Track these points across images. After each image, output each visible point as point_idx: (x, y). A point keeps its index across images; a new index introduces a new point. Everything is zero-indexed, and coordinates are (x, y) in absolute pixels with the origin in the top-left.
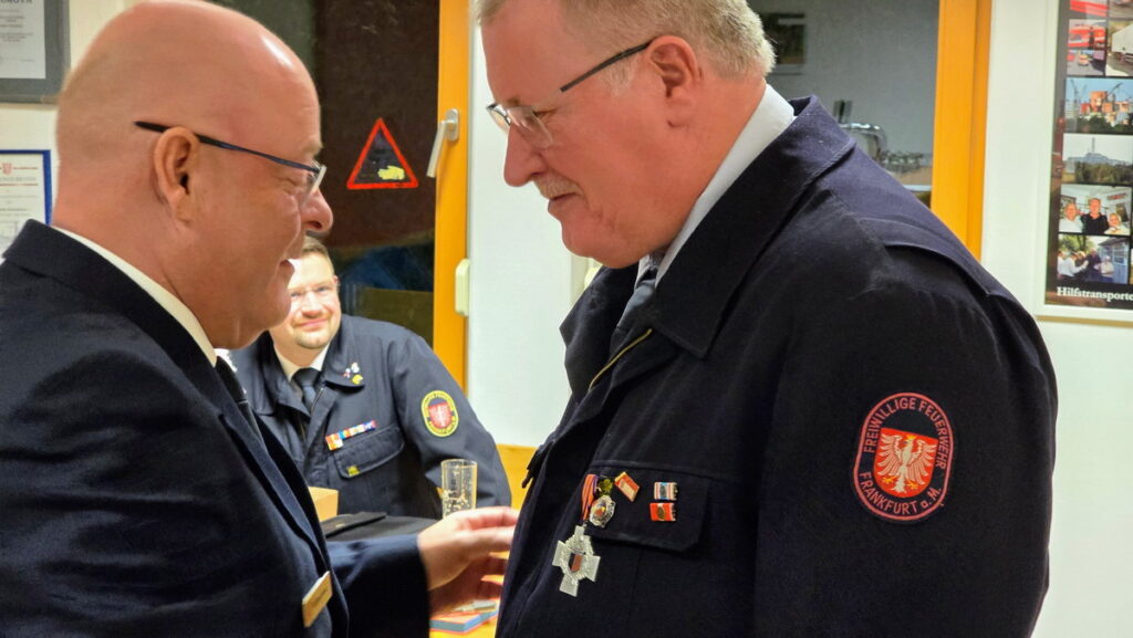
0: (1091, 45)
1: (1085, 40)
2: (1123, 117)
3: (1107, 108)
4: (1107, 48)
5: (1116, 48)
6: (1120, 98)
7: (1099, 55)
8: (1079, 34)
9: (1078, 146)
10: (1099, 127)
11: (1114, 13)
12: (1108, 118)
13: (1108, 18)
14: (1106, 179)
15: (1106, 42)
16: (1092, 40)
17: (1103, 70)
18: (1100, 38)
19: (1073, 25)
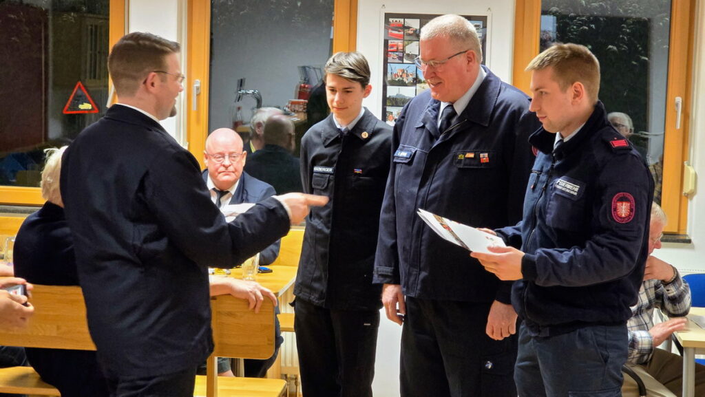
0: (398, 51)
1: (395, 48)
2: (410, 79)
3: (404, 76)
4: (403, 52)
5: (407, 52)
6: (410, 72)
7: (401, 55)
8: (392, 46)
9: (393, 91)
10: (402, 84)
11: (406, 38)
12: (405, 80)
13: (404, 40)
15: (403, 49)
16: (398, 48)
17: (403, 61)
18: (401, 48)
19: (390, 42)
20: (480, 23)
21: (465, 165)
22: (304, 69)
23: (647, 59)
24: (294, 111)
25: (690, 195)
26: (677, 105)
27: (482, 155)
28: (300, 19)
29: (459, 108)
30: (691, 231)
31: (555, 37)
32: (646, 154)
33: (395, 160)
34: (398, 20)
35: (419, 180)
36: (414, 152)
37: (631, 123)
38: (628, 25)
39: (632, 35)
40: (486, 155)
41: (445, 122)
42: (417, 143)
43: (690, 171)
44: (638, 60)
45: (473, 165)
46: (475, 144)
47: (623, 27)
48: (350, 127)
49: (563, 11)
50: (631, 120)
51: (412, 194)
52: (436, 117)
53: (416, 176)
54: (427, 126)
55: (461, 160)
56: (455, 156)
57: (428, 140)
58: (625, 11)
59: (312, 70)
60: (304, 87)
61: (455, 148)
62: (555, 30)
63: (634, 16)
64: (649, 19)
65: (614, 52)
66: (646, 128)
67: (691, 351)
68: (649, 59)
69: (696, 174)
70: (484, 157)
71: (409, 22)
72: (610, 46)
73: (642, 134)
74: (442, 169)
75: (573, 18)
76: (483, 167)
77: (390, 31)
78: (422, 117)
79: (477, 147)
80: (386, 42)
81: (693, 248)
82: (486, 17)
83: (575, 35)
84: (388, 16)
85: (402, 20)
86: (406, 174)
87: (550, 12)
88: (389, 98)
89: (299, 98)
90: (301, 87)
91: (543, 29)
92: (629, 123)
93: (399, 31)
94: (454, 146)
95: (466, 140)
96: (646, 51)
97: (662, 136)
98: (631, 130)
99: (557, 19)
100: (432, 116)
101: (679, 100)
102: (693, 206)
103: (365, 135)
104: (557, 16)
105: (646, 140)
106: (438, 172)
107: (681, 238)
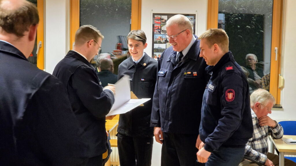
0: (158, 29)
1: (157, 28)
2: (164, 41)
3: (161, 39)
4: (161, 29)
5: (162, 29)
6: (163, 38)
7: (160, 30)
8: (156, 27)
9: (156, 46)
10: (160, 43)
11: (162, 23)
12: (161, 41)
13: (161, 24)
14: (161, 51)
15: (161, 28)
16: (158, 28)
17: (160, 33)
18: (160, 28)
19: (155, 25)
20: (193, 17)
21: (187, 77)
22: (119, 37)
23: (263, 31)
24: (115, 54)
25: (282, 88)
26: (276, 50)
27: (194, 73)
28: (117, 16)
29: (185, 53)
30: (282, 103)
31: (224, 22)
32: (263, 71)
33: (158, 75)
34: (158, 16)
35: (168, 83)
36: (166, 71)
37: (257, 58)
38: (255, 17)
39: (256, 21)
40: (196, 73)
41: (179, 59)
42: (167, 68)
43: (281, 78)
44: (259, 32)
45: (190, 77)
46: (191, 68)
47: (253, 18)
48: (139, 61)
49: (228, 12)
50: (256, 57)
51: (165, 89)
52: (175, 57)
53: (167, 82)
54: (172, 61)
55: (185, 75)
56: (183, 73)
57: (172, 67)
58: (254, 11)
59: (123, 37)
60: (119, 44)
61: (183, 70)
62: (224, 20)
63: (257, 13)
64: (264, 15)
65: (249, 28)
66: (263, 60)
67: (282, 154)
68: (264, 31)
69: (284, 79)
70: (195, 73)
71: (163, 17)
72: (247, 26)
73: (261, 63)
74: (178, 78)
75: (231, 15)
76: (194, 78)
77: (155, 21)
78: (169, 57)
79: (192, 69)
80: (153, 25)
81: (283, 110)
82: (195, 15)
83: (233, 22)
84: (154, 14)
85: (160, 16)
86: (163, 81)
87: (222, 12)
88: (155, 49)
89: (117, 49)
90: (118, 44)
91: (219, 19)
92: (256, 58)
93: (159, 21)
94: (182, 69)
95: (188, 66)
96: (263, 28)
97: (270, 63)
98: (256, 61)
99: (225, 15)
100: (173, 57)
101: (276, 48)
102: (283, 93)
103: (145, 64)
104: (225, 14)
105: (263, 65)
106: (176, 80)
107: (278, 106)
